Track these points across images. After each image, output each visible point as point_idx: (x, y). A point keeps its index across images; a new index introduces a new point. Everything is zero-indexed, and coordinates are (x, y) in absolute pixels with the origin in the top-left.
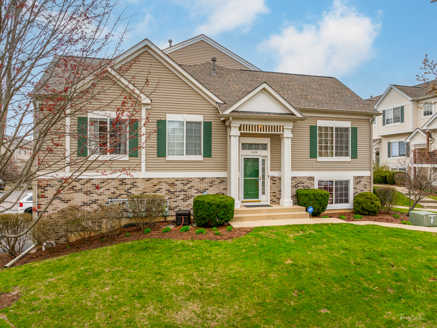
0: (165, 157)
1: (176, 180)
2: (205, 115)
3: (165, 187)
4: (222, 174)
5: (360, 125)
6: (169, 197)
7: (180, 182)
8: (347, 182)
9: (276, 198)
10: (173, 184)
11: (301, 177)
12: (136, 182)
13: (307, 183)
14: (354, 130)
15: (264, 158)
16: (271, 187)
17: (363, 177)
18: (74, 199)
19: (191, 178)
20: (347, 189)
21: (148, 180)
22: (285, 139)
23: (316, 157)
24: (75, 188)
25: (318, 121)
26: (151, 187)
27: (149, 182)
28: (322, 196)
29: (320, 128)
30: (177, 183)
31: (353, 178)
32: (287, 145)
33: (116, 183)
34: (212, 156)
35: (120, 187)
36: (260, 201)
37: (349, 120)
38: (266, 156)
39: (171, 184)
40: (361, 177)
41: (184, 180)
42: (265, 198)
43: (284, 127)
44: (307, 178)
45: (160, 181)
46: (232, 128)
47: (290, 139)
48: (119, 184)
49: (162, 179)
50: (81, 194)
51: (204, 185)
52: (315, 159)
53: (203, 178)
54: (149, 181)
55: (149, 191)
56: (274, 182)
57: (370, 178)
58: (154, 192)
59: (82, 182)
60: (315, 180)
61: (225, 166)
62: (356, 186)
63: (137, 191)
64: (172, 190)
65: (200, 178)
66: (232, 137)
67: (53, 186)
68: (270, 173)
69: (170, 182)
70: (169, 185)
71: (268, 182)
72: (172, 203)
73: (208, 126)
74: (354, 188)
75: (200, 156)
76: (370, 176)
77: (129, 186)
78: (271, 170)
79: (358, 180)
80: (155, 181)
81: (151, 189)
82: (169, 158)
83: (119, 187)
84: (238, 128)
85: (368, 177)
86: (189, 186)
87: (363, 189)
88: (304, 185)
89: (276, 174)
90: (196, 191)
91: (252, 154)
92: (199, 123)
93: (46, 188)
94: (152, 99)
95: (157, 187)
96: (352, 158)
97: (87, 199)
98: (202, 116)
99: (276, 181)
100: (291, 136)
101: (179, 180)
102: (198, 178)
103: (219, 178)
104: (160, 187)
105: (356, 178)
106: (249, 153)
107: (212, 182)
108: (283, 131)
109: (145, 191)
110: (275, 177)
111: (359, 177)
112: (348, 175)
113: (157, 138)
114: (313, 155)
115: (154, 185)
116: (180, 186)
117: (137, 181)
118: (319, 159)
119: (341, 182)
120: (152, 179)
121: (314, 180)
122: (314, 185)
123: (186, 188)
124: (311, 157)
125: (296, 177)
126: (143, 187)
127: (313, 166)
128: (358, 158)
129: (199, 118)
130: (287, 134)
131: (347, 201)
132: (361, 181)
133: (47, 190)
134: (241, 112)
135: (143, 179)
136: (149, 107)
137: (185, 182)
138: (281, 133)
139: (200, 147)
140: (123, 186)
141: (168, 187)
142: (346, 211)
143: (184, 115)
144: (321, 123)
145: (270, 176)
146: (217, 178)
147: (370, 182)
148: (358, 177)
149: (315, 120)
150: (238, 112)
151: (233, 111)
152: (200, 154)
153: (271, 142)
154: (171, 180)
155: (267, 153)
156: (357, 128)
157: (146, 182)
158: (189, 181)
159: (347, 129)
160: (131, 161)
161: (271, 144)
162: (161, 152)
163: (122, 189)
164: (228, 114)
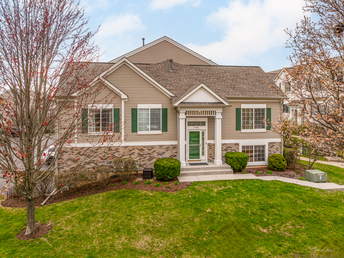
0: (137, 132)
1: (144, 147)
2: (163, 104)
3: (137, 151)
4: (174, 143)
5: (273, 106)
6: (139, 158)
7: (147, 148)
8: (264, 146)
9: (212, 158)
10: (142, 150)
11: (230, 144)
13: (234, 148)
14: (269, 110)
15: (203, 131)
16: (208, 150)
19: (154, 146)
20: (263, 151)
21: (126, 147)
22: (217, 120)
23: (241, 130)
24: (80, 153)
26: (128, 152)
27: (126, 149)
28: (242, 159)
29: (244, 110)
30: (144, 149)
31: (268, 144)
32: (218, 124)
33: (106, 150)
34: (168, 131)
36: (200, 160)
37: (265, 103)
38: (205, 130)
39: (141, 149)
40: (274, 142)
42: (204, 158)
43: (216, 112)
44: (234, 144)
45: (134, 148)
46: (180, 114)
47: (221, 120)
48: (108, 150)
49: (135, 146)
50: (84, 157)
51: (163, 150)
52: (239, 131)
53: (161, 145)
55: (126, 154)
56: (210, 147)
57: (281, 143)
58: (130, 155)
59: (85, 149)
60: (239, 145)
61: (176, 138)
62: (270, 149)
63: (119, 154)
64: (141, 153)
65: (159, 145)
66: (180, 120)
68: (207, 141)
70: (139, 151)
71: (206, 147)
72: (141, 162)
73: (165, 111)
74: (268, 151)
75: (159, 131)
77: (114, 151)
78: (208, 139)
79: (271, 145)
80: (131, 148)
81: (128, 153)
82: (139, 133)
83: (107, 152)
84: (184, 114)
85: (279, 142)
86: (152, 150)
87: (275, 151)
88: (232, 149)
89: (211, 142)
90: (157, 154)
91: (195, 129)
92: (159, 109)
93: (63, 154)
94: (128, 95)
95: (132, 152)
96: (267, 130)
98: (161, 105)
99: (212, 147)
100: (221, 117)
102: (158, 146)
103: (173, 145)
104: (134, 151)
105: (270, 143)
106: (193, 128)
107: (168, 148)
108: (216, 114)
109: (124, 154)
110: (211, 144)
111: (273, 143)
112: (265, 142)
113: (132, 120)
114: (238, 128)
115: (130, 151)
116: (146, 151)
117: (119, 148)
118: (243, 131)
119: (259, 146)
120: (128, 146)
122: (239, 149)
123: (151, 152)
124: (237, 130)
125: (226, 144)
126: (123, 152)
127: (238, 136)
128: (271, 129)
129: (159, 106)
130: (219, 116)
131: (263, 160)
132: (274, 145)
134: (186, 103)
135: (123, 146)
136: (127, 100)
137: (150, 148)
138: (214, 115)
139: (160, 125)
140: (110, 152)
141: (139, 152)
142: (263, 167)
143: (149, 104)
144: (243, 106)
145: (207, 144)
146: (171, 145)
147: (281, 146)
149: (240, 104)
150: (184, 103)
151: (181, 103)
152: (160, 130)
153: (208, 120)
154: (140, 147)
155: (205, 128)
156: (271, 108)
157: (124, 149)
158: (153, 147)
159: (263, 110)
160: (115, 135)
161: (208, 122)
162: (134, 129)
164: (177, 105)
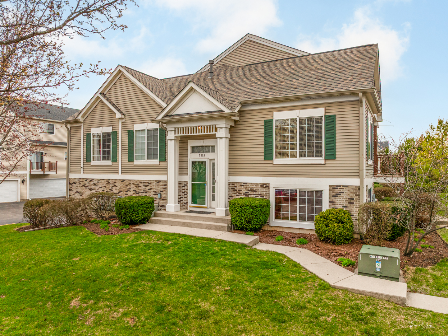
0: (133, 161)
1: (140, 182)
3: (133, 187)
7: (143, 184)
8: (319, 193)
10: (138, 186)
12: (115, 183)
13: (261, 191)
14: (331, 120)
15: (213, 161)
17: (346, 186)
18: (84, 193)
19: (150, 181)
20: (319, 202)
23: (272, 159)
24: (85, 185)
25: (275, 113)
29: (278, 122)
30: (141, 184)
31: (328, 188)
32: (220, 147)
34: (166, 161)
36: (206, 208)
40: (343, 186)
41: (145, 182)
42: (214, 206)
44: (260, 185)
45: (130, 182)
46: (168, 133)
49: (131, 180)
50: (87, 189)
51: (160, 187)
52: (270, 162)
53: (159, 181)
54: (123, 182)
55: (123, 190)
57: (359, 189)
58: (126, 191)
59: (89, 181)
62: (333, 199)
63: (116, 190)
64: (137, 190)
66: (169, 142)
67: (76, 184)
69: (136, 184)
70: (136, 186)
74: (330, 202)
75: (156, 160)
76: (359, 186)
77: (112, 185)
79: (338, 191)
80: (127, 182)
81: (124, 188)
83: (106, 185)
86: (149, 187)
87: (345, 204)
88: (257, 193)
90: (154, 193)
92: (157, 130)
94: (126, 113)
95: (128, 187)
96: (326, 159)
97: (90, 193)
100: (229, 135)
101: (142, 182)
102: (156, 181)
104: (130, 187)
105: (333, 188)
106: (197, 156)
107: (165, 185)
109: (121, 190)
111: (340, 186)
112: (322, 184)
113: (128, 145)
114: (268, 156)
115: (126, 186)
116: (142, 188)
117: (117, 181)
118: (276, 161)
120: (124, 180)
121: (269, 188)
122: (269, 194)
123: (147, 188)
124: (265, 159)
126: (120, 187)
127: (269, 170)
128: (337, 159)
129: (156, 126)
132: (343, 193)
133: (73, 186)
134: (175, 115)
135: (120, 180)
137: (146, 184)
139: (157, 152)
140: (109, 186)
141: (135, 188)
143: (145, 124)
148: (336, 186)
149: (272, 113)
151: (167, 116)
154: (136, 182)
155: (215, 156)
156: (335, 115)
157: (121, 183)
158: (149, 183)
159: (318, 119)
160: (113, 165)
162: (131, 157)
163: (109, 188)
164: (159, 119)
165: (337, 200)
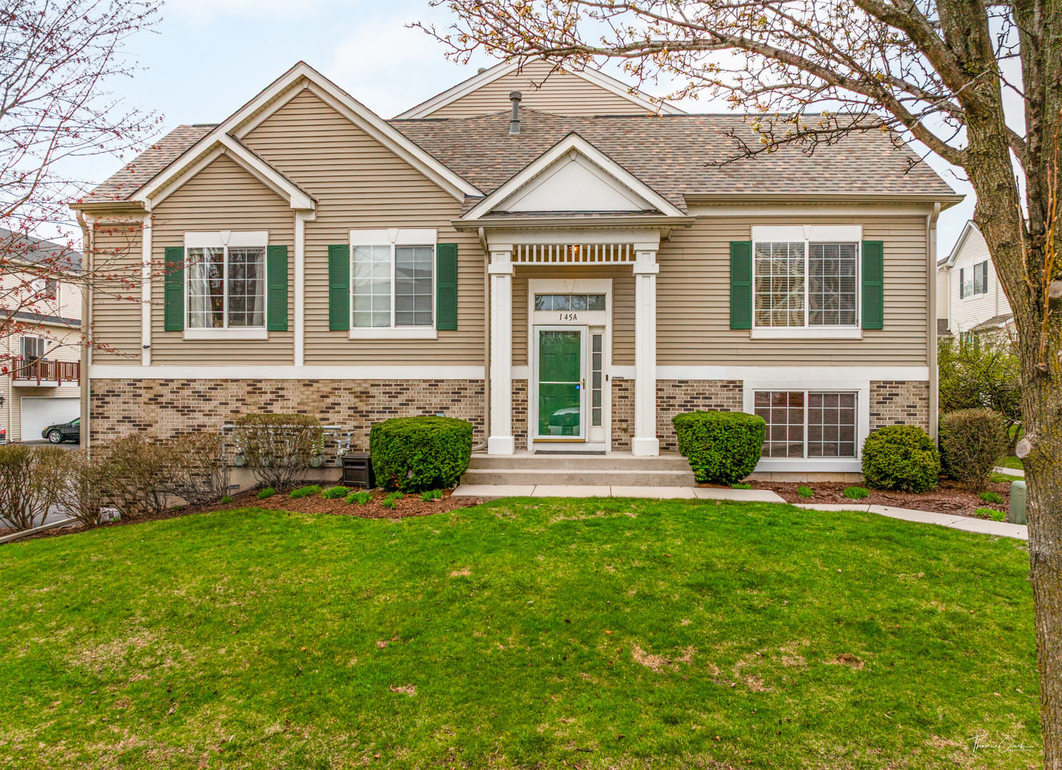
0: (347, 330)
1: (372, 385)
2: (441, 230)
3: (346, 399)
5: (892, 233)
6: (356, 423)
7: (382, 389)
8: (850, 397)
9: (625, 434)
10: (364, 395)
11: (704, 381)
12: (283, 389)
13: (722, 398)
14: (874, 251)
15: (597, 332)
16: (614, 405)
17: (903, 383)
18: (157, 422)
19: (408, 381)
20: (849, 417)
21: (309, 383)
22: (639, 279)
23: (749, 328)
24: (160, 399)
25: (755, 229)
26: (314, 401)
27: (311, 389)
29: (763, 248)
30: (373, 391)
31: (868, 386)
32: (646, 293)
33: (242, 391)
34: (460, 329)
35: (249, 400)
36: (583, 442)
37: (855, 221)
38: (603, 327)
39: (362, 393)
40: (897, 382)
41: (391, 385)
42: (598, 436)
43: (635, 248)
44: (719, 384)
45: (336, 386)
46: (494, 255)
47: (653, 278)
48: (248, 393)
49: (340, 381)
51: (440, 397)
52: (745, 334)
53: (436, 381)
54: (312, 385)
55: (310, 408)
56: (622, 394)
57: (928, 387)
58: (322, 412)
59: (174, 385)
60: (744, 388)
61: (482, 354)
62: (879, 409)
63: (284, 408)
64: (363, 407)
65: (428, 381)
66: (494, 278)
67: (119, 396)
68: (611, 370)
69: (359, 389)
70: (356, 397)
72: (362, 438)
73: (448, 254)
74: (871, 414)
75: (428, 328)
76: (928, 382)
77: (269, 397)
78: (614, 362)
79: (886, 391)
80: (325, 386)
81: (316, 404)
82: (355, 333)
84: (508, 256)
86: (402, 398)
87: (902, 417)
88: (713, 402)
89: (624, 372)
90: (420, 412)
91: (564, 321)
94: (317, 197)
95: (329, 401)
96: (864, 329)
97: (182, 422)
98: (434, 232)
101: (379, 385)
102: (425, 381)
103: (477, 381)
104: (337, 400)
105: (877, 386)
106: (553, 319)
107: (458, 391)
109: (302, 408)
110: (627, 381)
111: (891, 382)
112: (855, 379)
113: (330, 286)
114: (740, 320)
115: (322, 397)
116: (380, 399)
117: (285, 385)
118: (758, 332)
119: (831, 397)
120: (317, 381)
121: (742, 390)
122: (742, 402)
123: (396, 402)
124: (733, 328)
125: (686, 382)
126: (299, 400)
127: (740, 352)
128: (885, 328)
130: (646, 264)
131: (848, 451)
132: (897, 395)
133: (108, 403)
135: (299, 381)
136: (312, 217)
137: (393, 389)
138: (627, 262)
139: (431, 308)
140: (256, 398)
141: (353, 401)
142: (847, 479)
143: (390, 230)
144: (762, 235)
145: (610, 378)
146: (470, 381)
147: (928, 399)
148: (884, 382)
149: (747, 227)
152: (431, 323)
154: (360, 385)
155: (604, 318)
156: (882, 242)
157: (304, 389)
158: (402, 386)
159: (848, 248)
160: (272, 341)
161: (614, 295)
162: (338, 319)
164: (475, 219)
165: (883, 410)
